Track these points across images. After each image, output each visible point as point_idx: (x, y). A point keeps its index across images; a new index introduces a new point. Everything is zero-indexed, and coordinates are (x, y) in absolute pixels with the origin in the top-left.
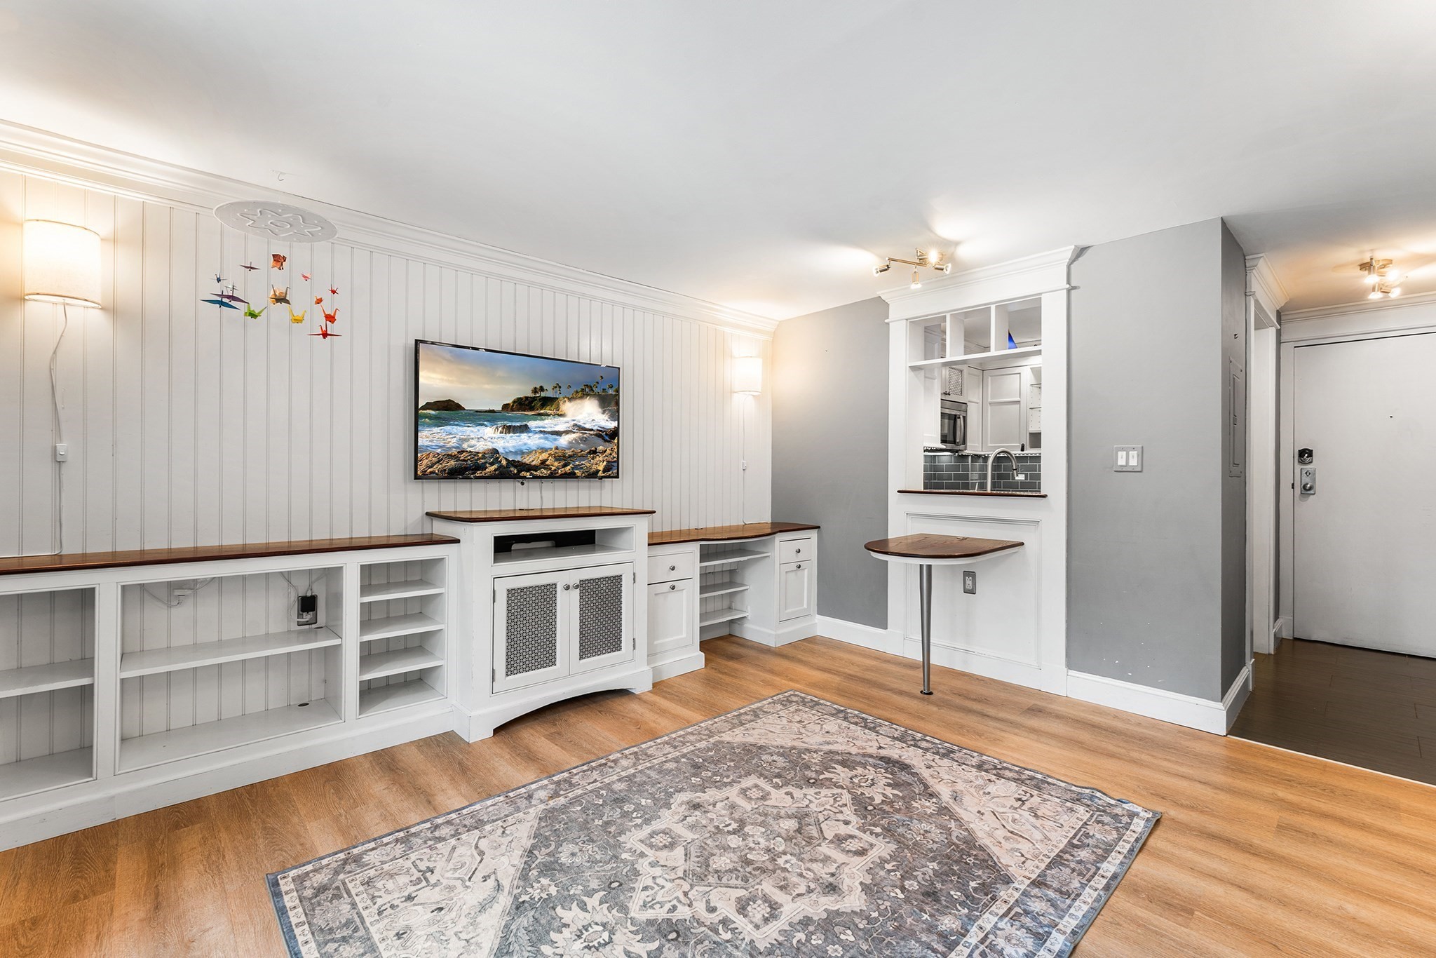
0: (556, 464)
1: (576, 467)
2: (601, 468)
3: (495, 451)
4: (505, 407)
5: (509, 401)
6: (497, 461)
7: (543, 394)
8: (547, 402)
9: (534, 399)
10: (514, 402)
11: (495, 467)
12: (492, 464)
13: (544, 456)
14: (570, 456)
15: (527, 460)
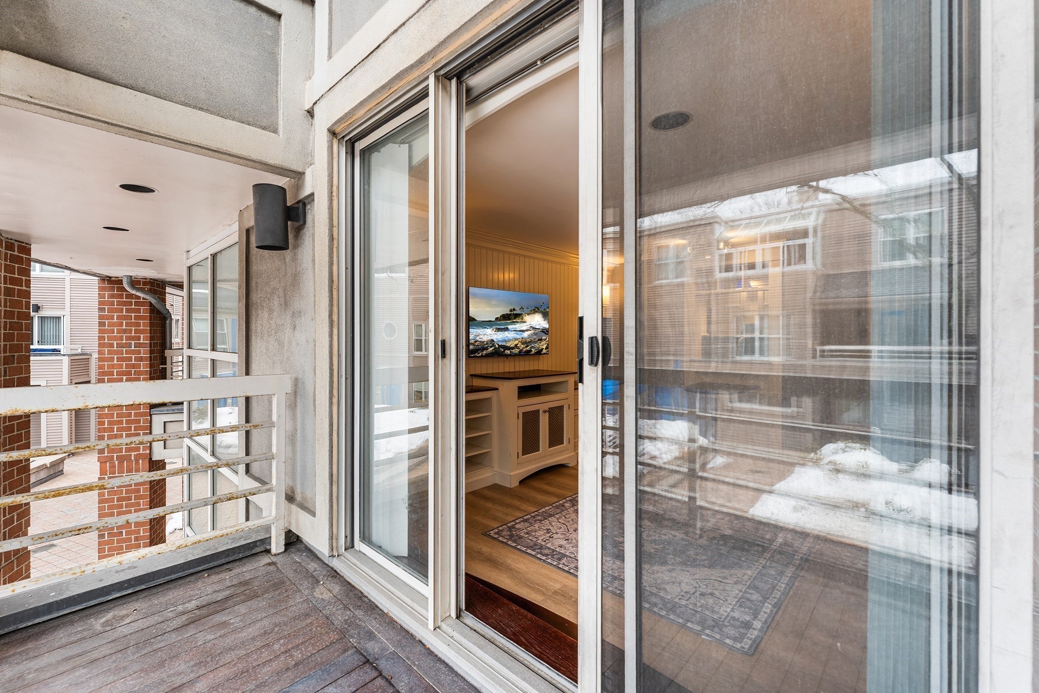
0: (522, 346)
1: (532, 347)
2: (544, 347)
3: (493, 341)
4: (497, 319)
5: (498, 316)
6: (493, 345)
7: (515, 312)
8: (517, 316)
9: (510, 315)
10: (501, 316)
11: (493, 348)
12: (491, 347)
13: (516, 342)
14: (529, 342)
15: (508, 345)
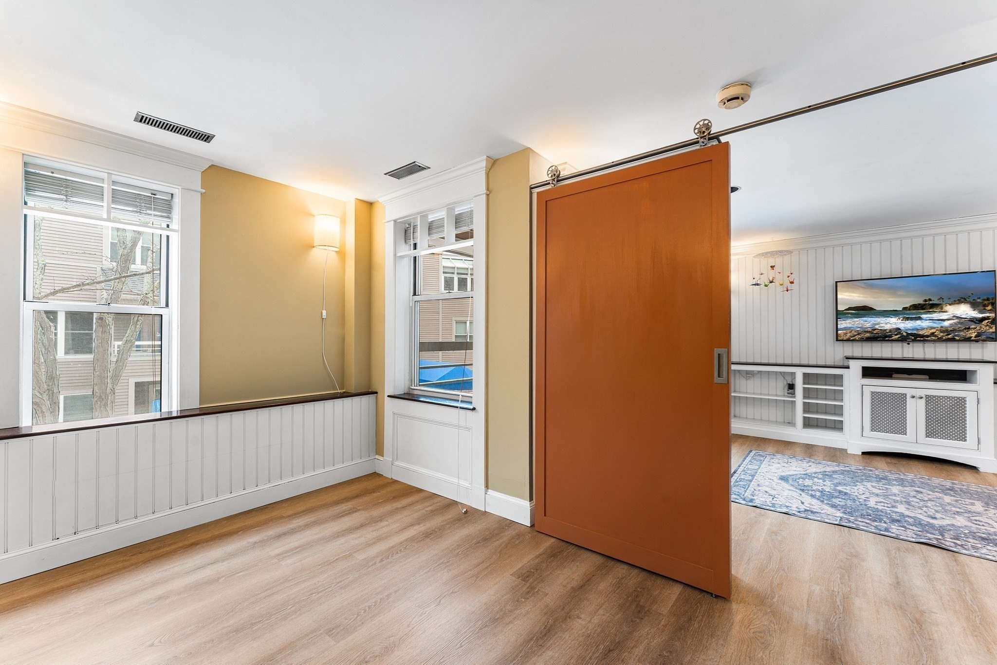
0: (942, 334)
1: (956, 336)
2: (973, 335)
3: (899, 329)
4: (905, 309)
5: (908, 305)
6: (899, 333)
7: (931, 302)
8: (933, 306)
9: (925, 305)
10: (911, 306)
11: (899, 336)
12: (896, 335)
13: (933, 331)
14: (951, 331)
15: (921, 333)
